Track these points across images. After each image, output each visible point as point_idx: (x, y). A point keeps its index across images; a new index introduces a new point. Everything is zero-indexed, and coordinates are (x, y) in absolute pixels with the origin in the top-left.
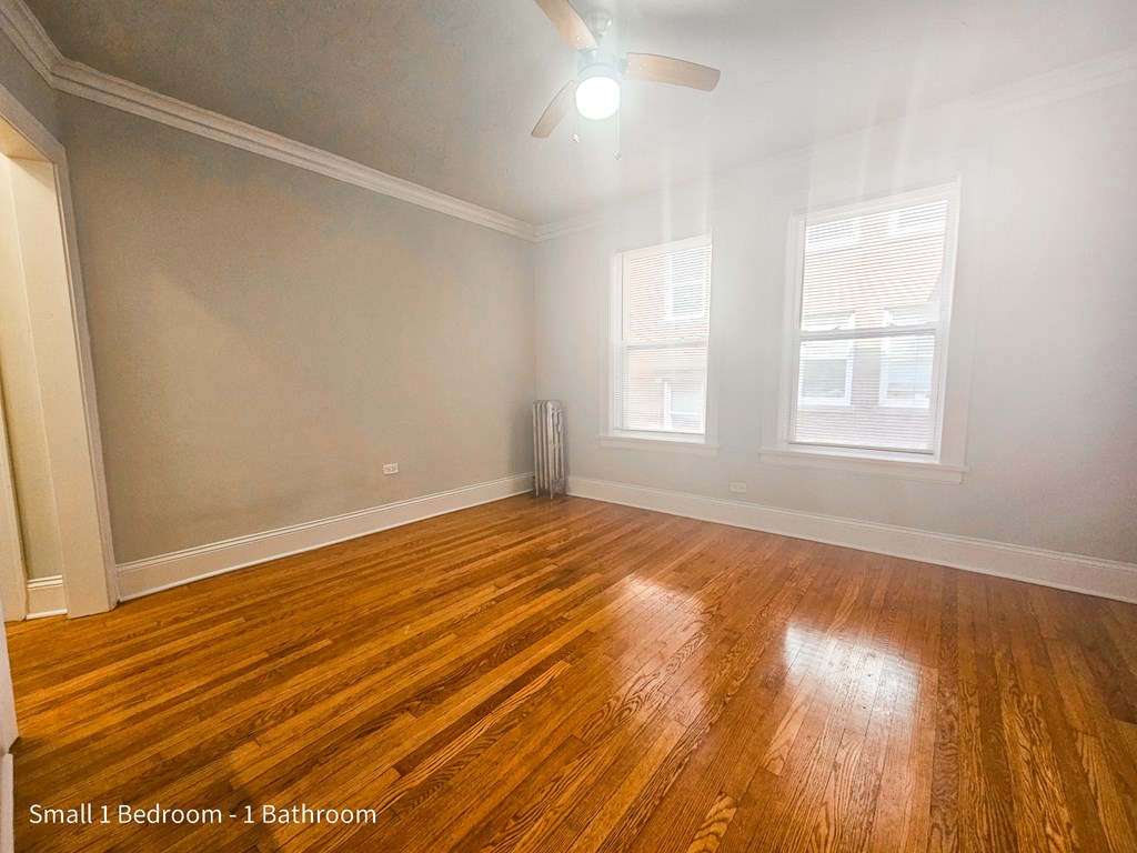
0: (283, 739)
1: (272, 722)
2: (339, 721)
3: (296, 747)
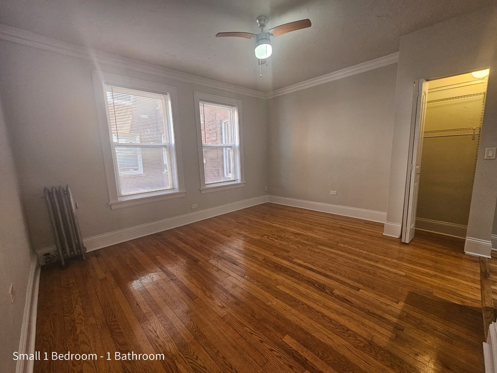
0: (365, 328)
1: (359, 338)
2: (346, 311)
3: (366, 321)
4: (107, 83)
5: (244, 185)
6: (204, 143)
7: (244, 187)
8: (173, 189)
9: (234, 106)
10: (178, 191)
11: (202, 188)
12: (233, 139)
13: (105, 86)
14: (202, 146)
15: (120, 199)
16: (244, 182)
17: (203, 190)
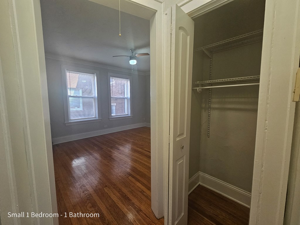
4: (68, 70)
5: (132, 117)
6: (112, 96)
7: (132, 118)
8: (95, 117)
9: (128, 79)
10: (98, 119)
11: (110, 118)
12: (127, 94)
13: (66, 71)
14: (111, 98)
15: (70, 121)
16: (132, 115)
17: (111, 119)
